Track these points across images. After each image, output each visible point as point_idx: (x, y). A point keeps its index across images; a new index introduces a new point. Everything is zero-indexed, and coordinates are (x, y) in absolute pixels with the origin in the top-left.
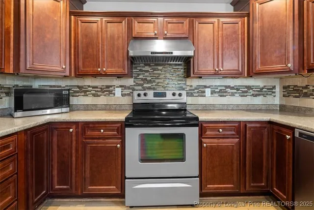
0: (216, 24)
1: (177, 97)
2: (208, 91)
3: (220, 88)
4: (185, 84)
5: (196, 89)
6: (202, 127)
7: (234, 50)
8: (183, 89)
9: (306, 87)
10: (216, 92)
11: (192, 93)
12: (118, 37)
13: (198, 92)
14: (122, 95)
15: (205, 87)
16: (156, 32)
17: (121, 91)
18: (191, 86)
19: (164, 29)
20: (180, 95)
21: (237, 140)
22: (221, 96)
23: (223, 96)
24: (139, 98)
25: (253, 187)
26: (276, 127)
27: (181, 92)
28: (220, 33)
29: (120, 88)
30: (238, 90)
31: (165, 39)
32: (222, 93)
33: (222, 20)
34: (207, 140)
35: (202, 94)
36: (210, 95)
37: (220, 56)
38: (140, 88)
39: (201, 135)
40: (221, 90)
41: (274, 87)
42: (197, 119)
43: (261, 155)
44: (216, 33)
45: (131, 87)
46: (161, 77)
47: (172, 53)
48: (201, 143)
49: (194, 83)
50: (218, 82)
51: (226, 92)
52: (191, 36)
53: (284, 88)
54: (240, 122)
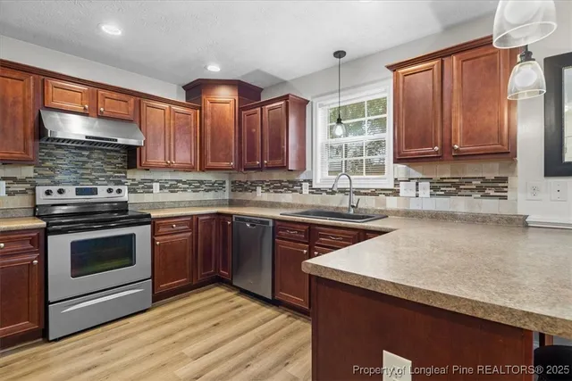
0: (167, 111)
1: (114, 194)
2: (156, 186)
3: (170, 183)
4: (125, 177)
5: (140, 183)
6: (155, 224)
7: (187, 142)
8: (123, 184)
9: (246, 183)
10: (165, 188)
11: (134, 189)
12: (15, 103)
13: (143, 188)
14: (9, 193)
15: (152, 181)
16: (87, 106)
17: (5, 186)
18: (134, 180)
19: (99, 105)
20: (119, 191)
21: (190, 234)
22: (172, 192)
23: (174, 192)
24: (49, 197)
25: (204, 276)
26: (222, 217)
27: (120, 187)
28: (172, 122)
29: (4, 182)
30: (190, 184)
31: (99, 117)
32: (173, 188)
33: (174, 107)
34: (160, 238)
35: (149, 190)
36: (158, 191)
37: (172, 147)
38: (47, 181)
39: (153, 233)
40: (171, 185)
41: (224, 182)
42: (149, 216)
43: (210, 246)
44: (167, 122)
45: (28, 180)
46: (87, 166)
47: (116, 140)
48: (153, 242)
49: (137, 175)
50: (167, 176)
51: (177, 187)
52: (138, 119)
53: (232, 183)
54: (192, 216)
